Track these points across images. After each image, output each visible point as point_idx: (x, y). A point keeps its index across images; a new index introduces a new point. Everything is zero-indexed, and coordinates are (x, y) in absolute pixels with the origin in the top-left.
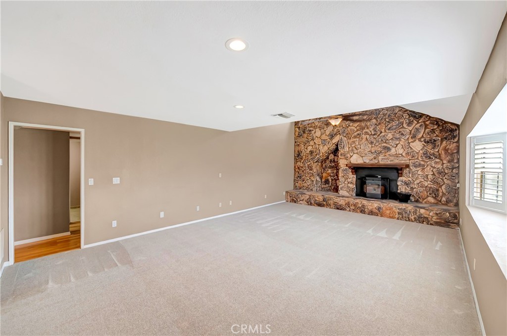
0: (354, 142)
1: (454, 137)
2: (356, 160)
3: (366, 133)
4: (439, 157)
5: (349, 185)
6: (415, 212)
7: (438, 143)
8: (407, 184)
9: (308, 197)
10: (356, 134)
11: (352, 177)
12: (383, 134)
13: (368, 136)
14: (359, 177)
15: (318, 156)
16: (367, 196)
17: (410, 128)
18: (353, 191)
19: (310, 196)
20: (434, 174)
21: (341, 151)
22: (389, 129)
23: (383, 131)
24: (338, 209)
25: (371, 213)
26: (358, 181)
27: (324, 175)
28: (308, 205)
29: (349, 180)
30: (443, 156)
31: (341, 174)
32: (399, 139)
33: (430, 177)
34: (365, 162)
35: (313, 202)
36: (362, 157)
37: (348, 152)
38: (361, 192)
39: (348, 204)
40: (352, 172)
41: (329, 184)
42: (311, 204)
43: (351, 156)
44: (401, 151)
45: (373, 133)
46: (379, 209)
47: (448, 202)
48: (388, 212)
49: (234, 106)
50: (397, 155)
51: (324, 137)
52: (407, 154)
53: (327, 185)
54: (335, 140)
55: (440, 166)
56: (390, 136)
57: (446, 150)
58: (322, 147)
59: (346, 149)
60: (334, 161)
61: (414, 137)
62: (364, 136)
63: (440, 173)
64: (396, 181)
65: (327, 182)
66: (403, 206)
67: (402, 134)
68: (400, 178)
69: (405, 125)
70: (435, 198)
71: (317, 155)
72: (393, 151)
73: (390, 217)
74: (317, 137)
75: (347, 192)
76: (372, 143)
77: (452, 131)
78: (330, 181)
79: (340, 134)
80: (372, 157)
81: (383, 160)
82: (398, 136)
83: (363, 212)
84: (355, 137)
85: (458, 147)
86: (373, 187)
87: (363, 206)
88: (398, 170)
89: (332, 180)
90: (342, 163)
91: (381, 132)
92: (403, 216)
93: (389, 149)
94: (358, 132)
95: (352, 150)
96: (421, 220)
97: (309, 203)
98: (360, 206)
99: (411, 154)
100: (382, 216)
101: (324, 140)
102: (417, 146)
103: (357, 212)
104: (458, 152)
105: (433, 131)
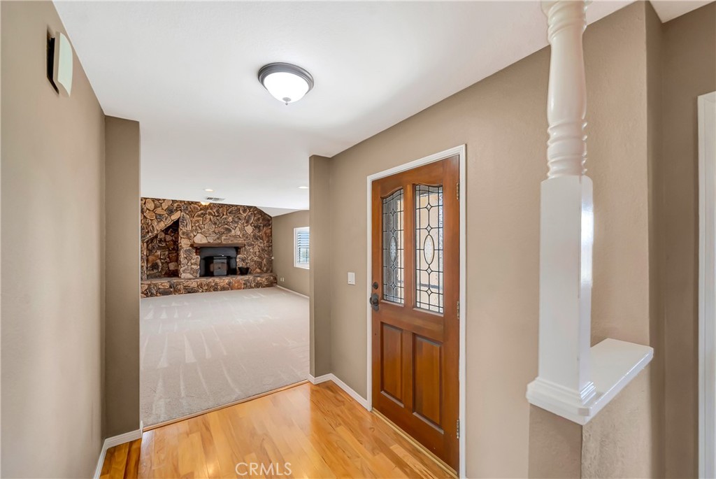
0: (198, 221)
1: (270, 225)
2: (200, 239)
3: (210, 214)
4: (262, 239)
5: (193, 266)
6: (254, 281)
7: (262, 228)
8: (243, 260)
9: (146, 287)
10: (200, 213)
11: (196, 258)
12: (225, 216)
13: (212, 217)
14: (203, 257)
15: (150, 234)
16: (215, 274)
17: (245, 215)
18: (197, 273)
19: (149, 285)
20: (259, 251)
21: (182, 229)
22: (230, 213)
23: (225, 213)
24: (189, 292)
25: (223, 289)
26: (203, 261)
27: (151, 258)
28: (147, 297)
29: (193, 261)
30: (264, 237)
31: (182, 255)
32: (237, 223)
33: (257, 253)
34: (209, 242)
35: (155, 292)
36: (206, 237)
37: (192, 231)
38: (207, 272)
39: (201, 286)
40: (196, 252)
41: (158, 269)
42: (152, 295)
43: (195, 236)
44: (239, 233)
45: (217, 214)
46: (229, 284)
47: (267, 270)
48: (236, 285)
49: (204, 189)
50: (235, 237)
51: (159, 211)
52: (243, 235)
53: (155, 271)
54: (175, 217)
55: (262, 245)
56: (230, 219)
57: (266, 234)
58: (156, 224)
59: (189, 228)
60: (165, 240)
61: (247, 222)
62: (208, 216)
63: (263, 250)
64: (236, 258)
65: (155, 266)
66: (246, 277)
67: (240, 219)
68: (239, 256)
69: (241, 212)
70: (260, 269)
71: (148, 232)
72: (233, 231)
73: (239, 289)
74: (149, 210)
75: (191, 274)
76: (215, 224)
77: (269, 221)
78: (160, 264)
79: (181, 210)
80: (216, 237)
81: (224, 240)
82: (236, 220)
83: (216, 289)
84: (199, 216)
85: (271, 232)
86: (218, 266)
87: (216, 284)
88: (237, 249)
89: (162, 263)
90: (184, 243)
91: (223, 215)
92: (247, 286)
93: (230, 231)
94: (202, 211)
95: (196, 229)
96: (258, 285)
97: (149, 294)
98: (213, 284)
99: (245, 235)
100: (232, 289)
101: (160, 215)
102: (249, 229)
103: (210, 291)
104: (271, 236)
105: (259, 219)
